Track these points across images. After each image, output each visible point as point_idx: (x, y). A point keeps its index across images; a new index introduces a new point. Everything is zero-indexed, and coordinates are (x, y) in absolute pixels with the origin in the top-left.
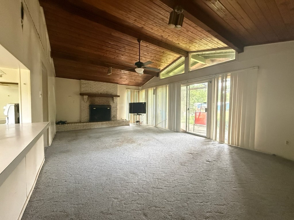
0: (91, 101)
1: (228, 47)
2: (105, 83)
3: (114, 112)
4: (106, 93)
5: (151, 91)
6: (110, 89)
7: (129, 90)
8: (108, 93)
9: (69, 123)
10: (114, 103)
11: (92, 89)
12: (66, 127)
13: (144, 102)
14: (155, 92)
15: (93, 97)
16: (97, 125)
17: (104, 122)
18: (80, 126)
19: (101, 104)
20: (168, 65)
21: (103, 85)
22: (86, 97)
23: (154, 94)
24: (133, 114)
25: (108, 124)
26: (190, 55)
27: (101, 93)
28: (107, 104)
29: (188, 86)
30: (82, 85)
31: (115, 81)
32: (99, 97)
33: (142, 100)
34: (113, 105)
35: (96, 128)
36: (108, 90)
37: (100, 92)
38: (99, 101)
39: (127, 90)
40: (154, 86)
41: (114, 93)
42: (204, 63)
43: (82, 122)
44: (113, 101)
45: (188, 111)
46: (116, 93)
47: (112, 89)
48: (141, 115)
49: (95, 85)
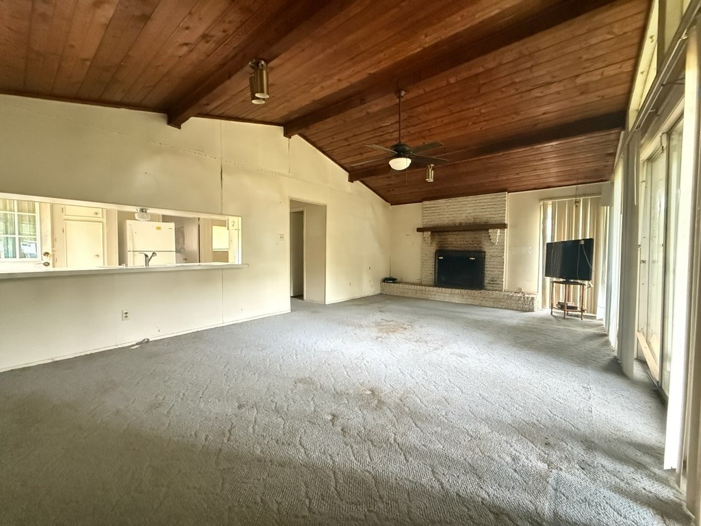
0: (440, 242)
2: (471, 198)
3: (493, 269)
4: (472, 220)
6: (483, 210)
7: (550, 202)
8: (478, 221)
10: (493, 244)
11: (441, 216)
15: (445, 233)
16: (440, 294)
17: (457, 291)
19: (460, 249)
21: (465, 203)
22: (428, 235)
25: (465, 297)
27: (461, 224)
28: (474, 249)
30: (425, 212)
32: (456, 233)
34: (489, 251)
35: (438, 299)
36: (478, 214)
37: (457, 221)
38: (456, 242)
39: (542, 203)
41: (495, 219)
43: (423, 283)
46: (502, 218)
47: (489, 209)
48: (578, 283)
49: (448, 206)
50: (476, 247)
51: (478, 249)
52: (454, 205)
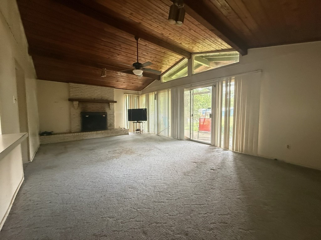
0: (83, 107)
1: (233, 49)
2: (99, 87)
3: (111, 120)
4: (100, 98)
5: (152, 97)
6: (105, 94)
7: (127, 95)
8: (103, 99)
9: (56, 134)
10: (110, 109)
11: (83, 94)
12: (52, 139)
13: (144, 108)
14: (156, 97)
15: (85, 103)
17: (99, 132)
18: (70, 137)
19: (95, 111)
20: (170, 67)
21: (97, 89)
22: (76, 103)
23: (155, 99)
24: (132, 122)
25: (104, 134)
26: (194, 57)
27: (95, 99)
29: (192, 91)
30: (71, 89)
31: (111, 85)
32: (92, 103)
33: (142, 106)
34: (109, 112)
36: (103, 95)
37: (93, 97)
38: (92, 108)
39: (125, 95)
40: (156, 91)
41: (110, 99)
42: (208, 66)
43: (72, 132)
44: (110, 107)
45: (192, 117)
46: (113, 99)
47: (107, 94)
48: (141, 122)
49: (87, 89)
50: (102, 110)
51: (104, 111)
52: (91, 89)
